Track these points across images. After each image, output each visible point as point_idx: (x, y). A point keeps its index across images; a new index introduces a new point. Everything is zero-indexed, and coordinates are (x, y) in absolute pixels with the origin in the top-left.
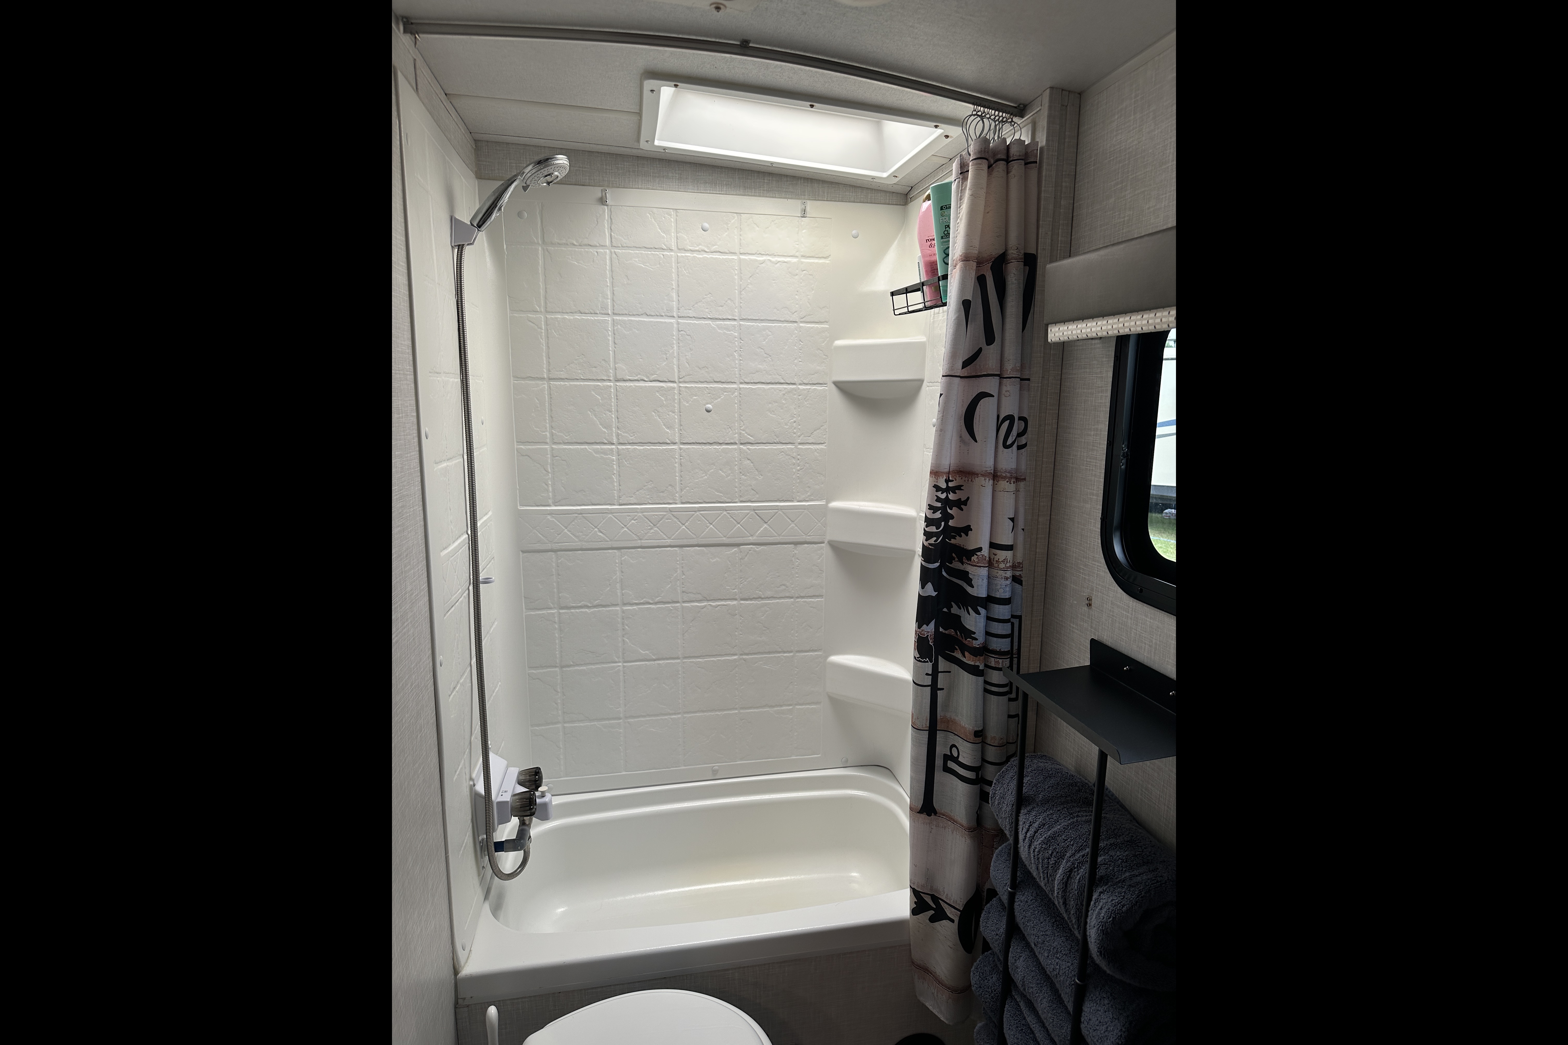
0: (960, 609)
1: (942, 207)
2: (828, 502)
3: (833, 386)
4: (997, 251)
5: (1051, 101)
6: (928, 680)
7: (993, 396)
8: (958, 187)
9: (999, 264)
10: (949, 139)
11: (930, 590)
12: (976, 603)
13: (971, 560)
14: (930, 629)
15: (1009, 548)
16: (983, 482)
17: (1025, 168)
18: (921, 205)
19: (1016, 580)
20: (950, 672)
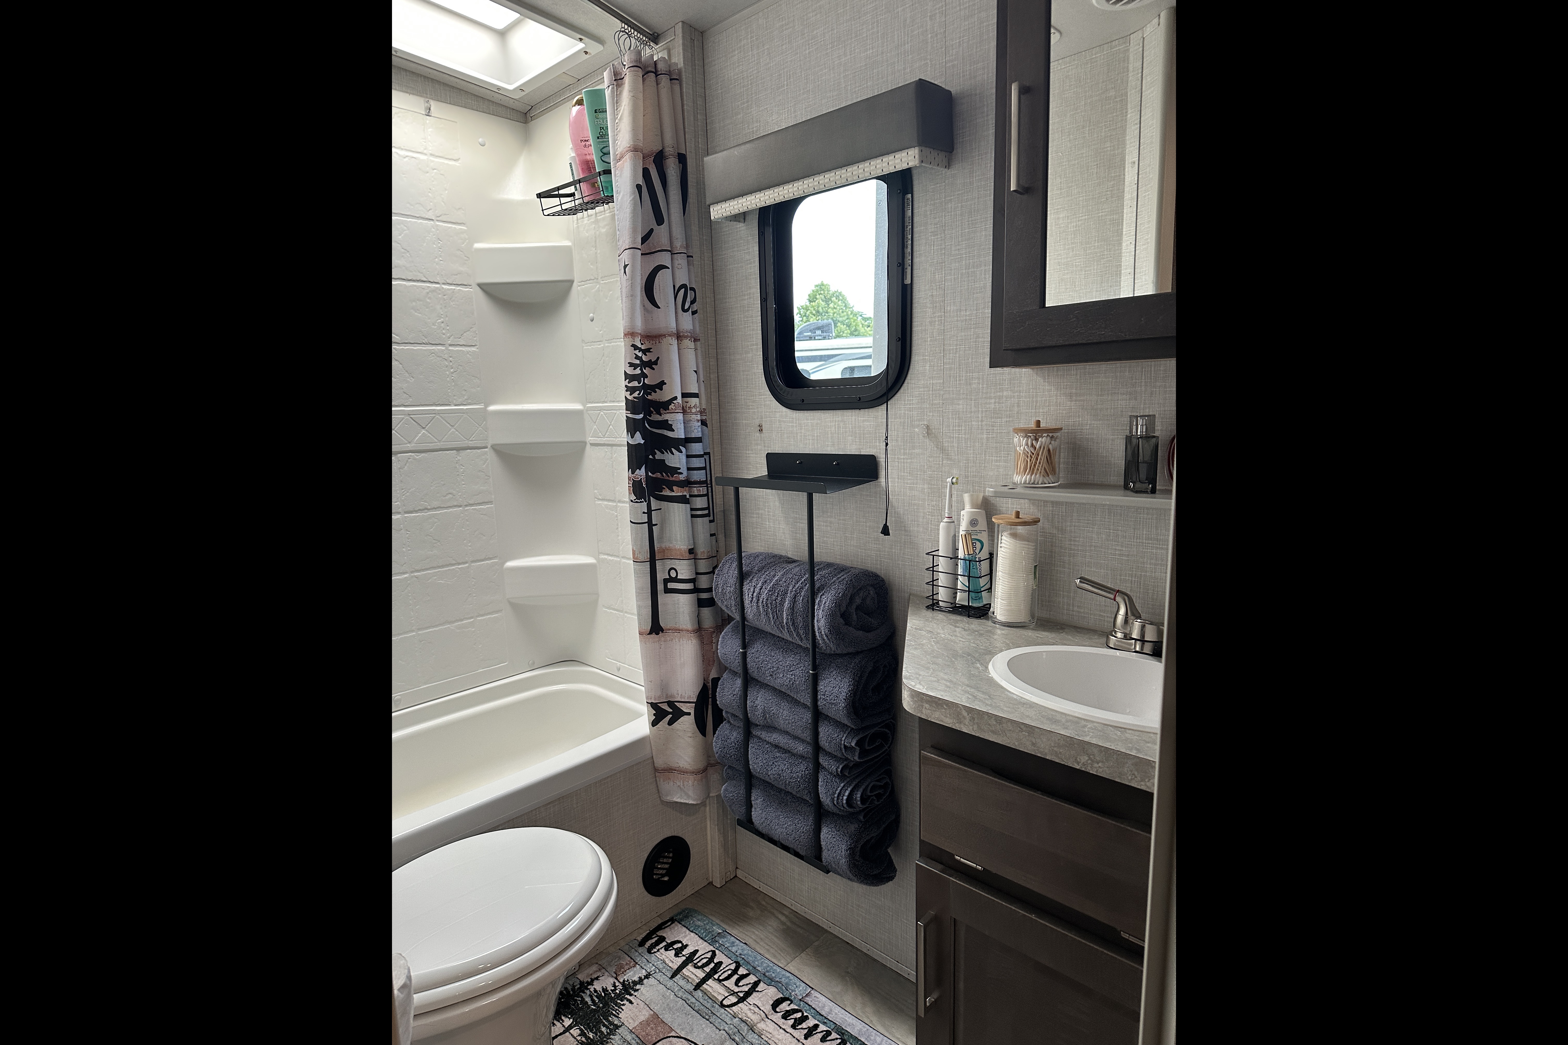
0: (663, 453)
1: (596, 110)
2: (487, 405)
3: (478, 288)
4: (657, 148)
5: (683, 32)
6: (645, 518)
7: (669, 268)
8: (612, 92)
9: (659, 158)
10: (587, 56)
11: (639, 439)
12: (677, 444)
13: (668, 409)
14: (641, 473)
15: (696, 395)
16: (671, 341)
17: (671, 83)
18: (571, 109)
19: (704, 423)
20: (660, 509)
